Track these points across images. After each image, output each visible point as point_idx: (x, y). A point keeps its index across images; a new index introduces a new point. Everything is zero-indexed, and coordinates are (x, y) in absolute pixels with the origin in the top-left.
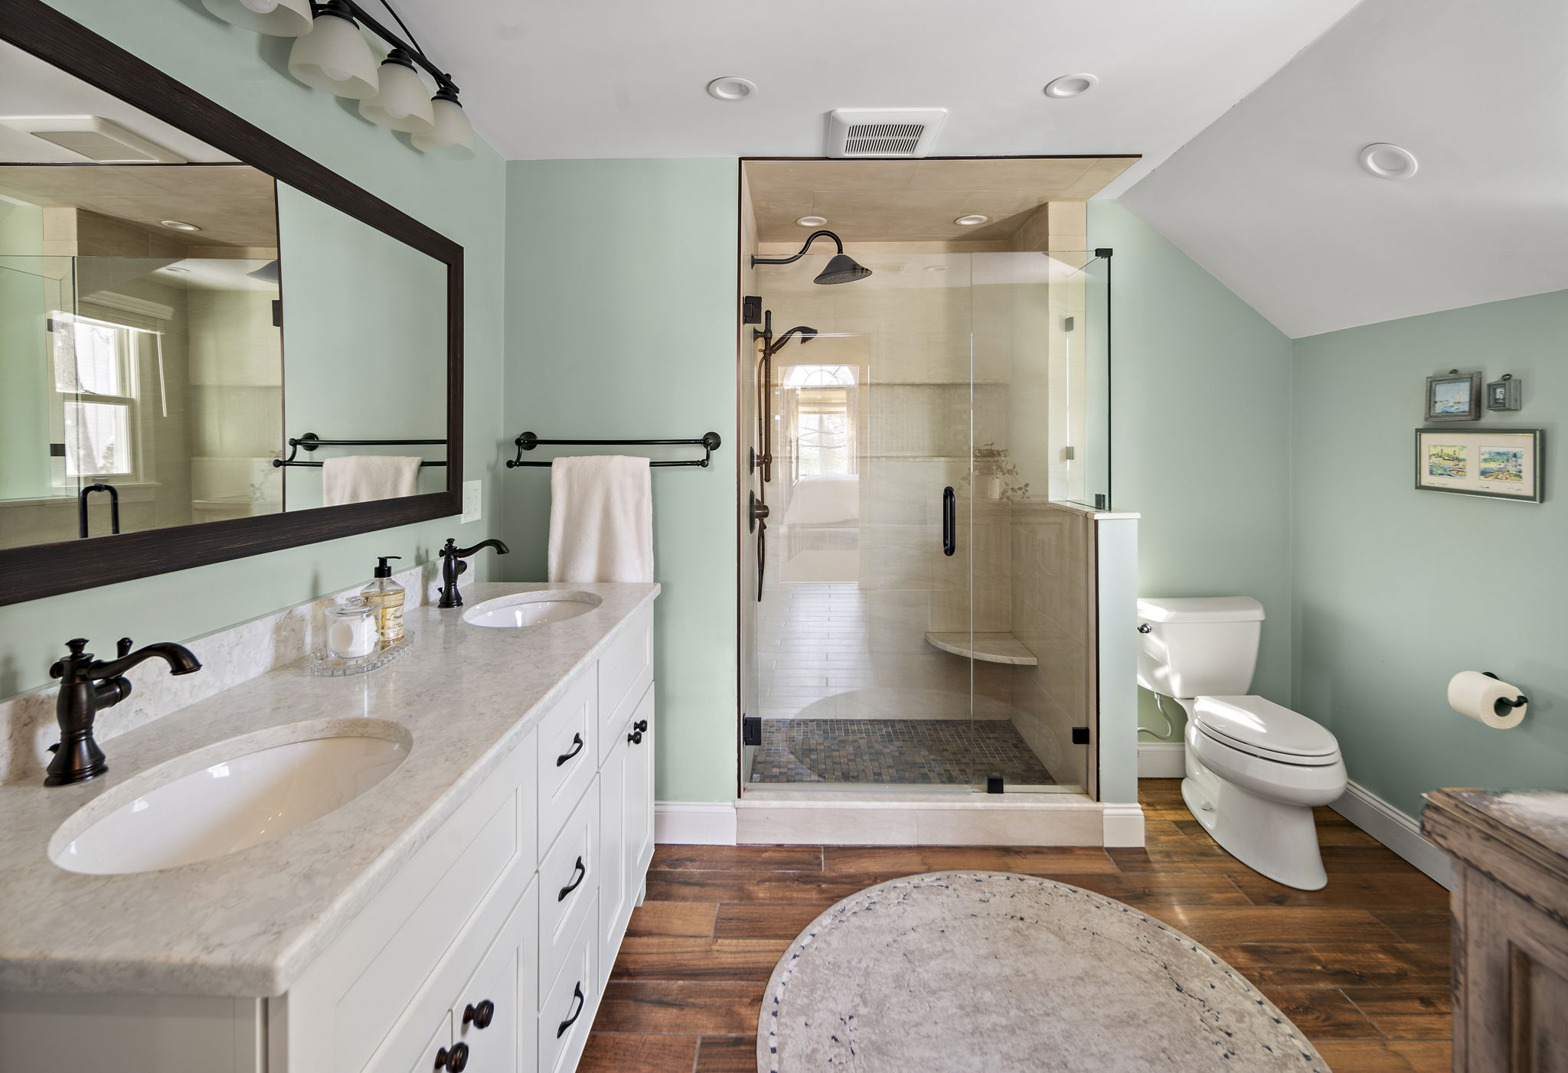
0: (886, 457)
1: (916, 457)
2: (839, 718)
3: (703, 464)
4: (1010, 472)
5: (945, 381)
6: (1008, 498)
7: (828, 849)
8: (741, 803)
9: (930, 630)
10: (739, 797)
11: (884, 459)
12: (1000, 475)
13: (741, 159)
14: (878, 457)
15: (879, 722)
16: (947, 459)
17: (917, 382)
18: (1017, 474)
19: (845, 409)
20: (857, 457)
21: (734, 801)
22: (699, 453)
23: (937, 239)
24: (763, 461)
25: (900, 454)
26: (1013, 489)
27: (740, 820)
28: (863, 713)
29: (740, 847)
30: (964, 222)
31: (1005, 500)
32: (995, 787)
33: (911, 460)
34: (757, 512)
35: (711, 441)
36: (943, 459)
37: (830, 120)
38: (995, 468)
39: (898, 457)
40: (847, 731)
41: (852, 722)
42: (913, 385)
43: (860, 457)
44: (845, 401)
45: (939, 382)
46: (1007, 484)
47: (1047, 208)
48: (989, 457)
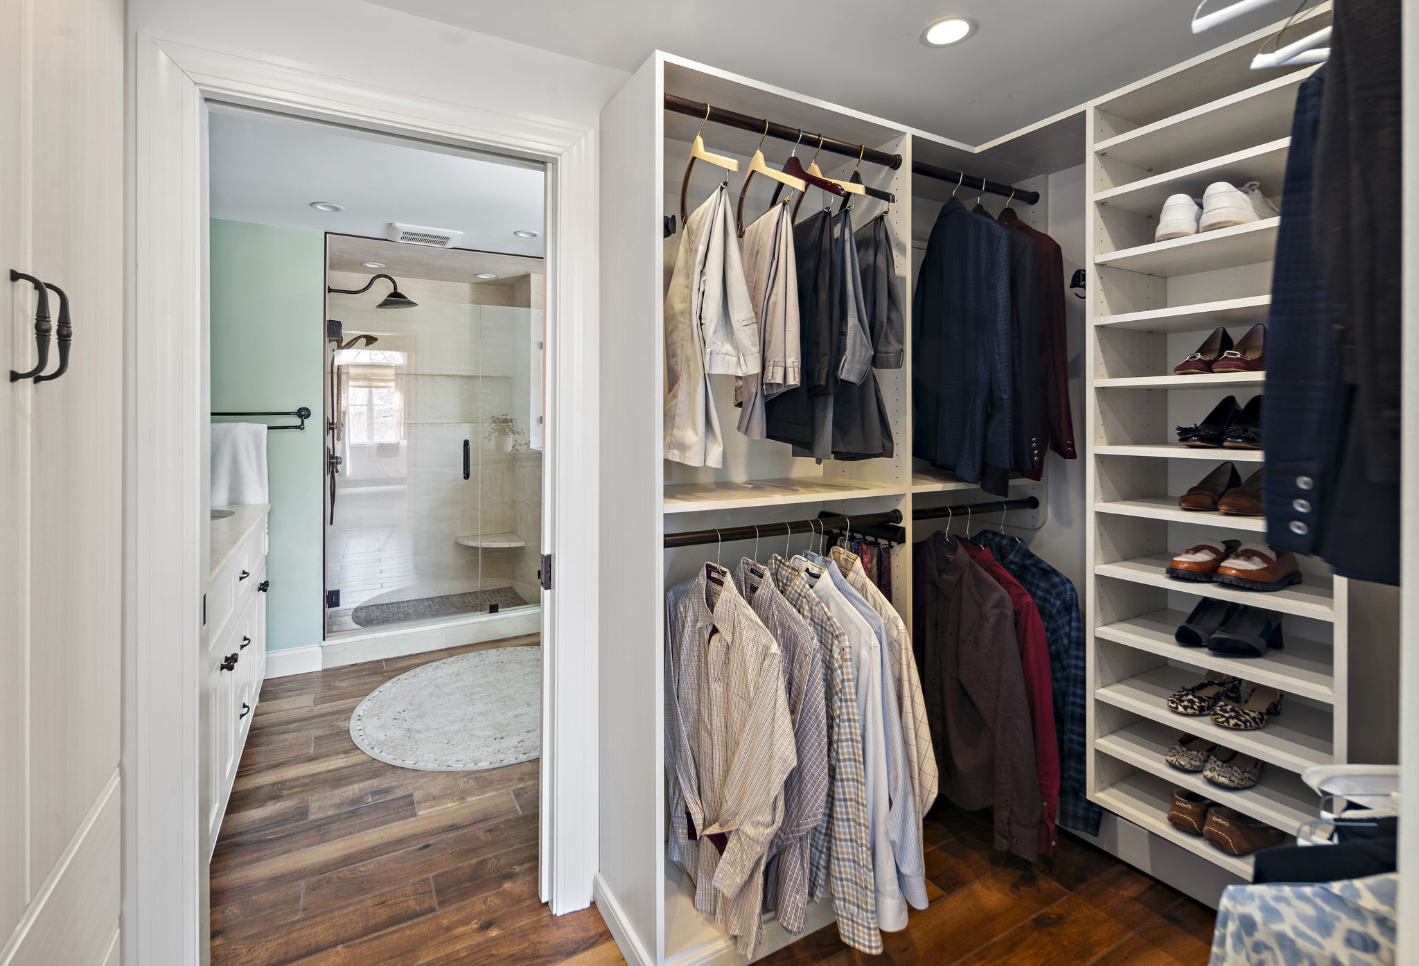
0: (429, 423)
1: (451, 423)
2: (393, 601)
3: (301, 427)
4: (518, 433)
5: (470, 374)
6: (517, 450)
7: (386, 660)
8: (326, 643)
9: (459, 535)
10: (324, 640)
11: (427, 425)
12: (511, 435)
13: (326, 233)
14: (423, 424)
15: (422, 600)
16: (471, 424)
17: (450, 374)
18: (524, 434)
19: (393, 384)
20: (404, 424)
21: (320, 643)
22: (297, 421)
23: (464, 282)
24: (332, 427)
25: (438, 421)
26: (520, 444)
27: (324, 654)
28: (411, 596)
29: (325, 670)
30: (481, 276)
31: (515, 451)
32: (494, 609)
33: (446, 425)
34: (332, 463)
35: (303, 413)
36: (468, 424)
37: (390, 226)
38: (507, 430)
39: (437, 423)
40: (399, 608)
41: (403, 602)
42: (448, 376)
43: (408, 424)
44: (393, 378)
45: (466, 374)
46: (516, 441)
47: (530, 277)
48: (505, 424)
